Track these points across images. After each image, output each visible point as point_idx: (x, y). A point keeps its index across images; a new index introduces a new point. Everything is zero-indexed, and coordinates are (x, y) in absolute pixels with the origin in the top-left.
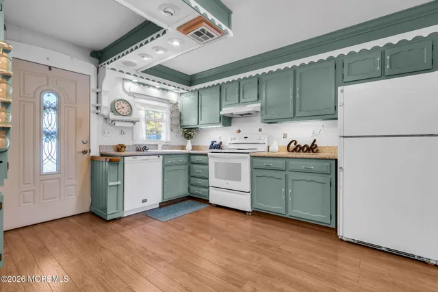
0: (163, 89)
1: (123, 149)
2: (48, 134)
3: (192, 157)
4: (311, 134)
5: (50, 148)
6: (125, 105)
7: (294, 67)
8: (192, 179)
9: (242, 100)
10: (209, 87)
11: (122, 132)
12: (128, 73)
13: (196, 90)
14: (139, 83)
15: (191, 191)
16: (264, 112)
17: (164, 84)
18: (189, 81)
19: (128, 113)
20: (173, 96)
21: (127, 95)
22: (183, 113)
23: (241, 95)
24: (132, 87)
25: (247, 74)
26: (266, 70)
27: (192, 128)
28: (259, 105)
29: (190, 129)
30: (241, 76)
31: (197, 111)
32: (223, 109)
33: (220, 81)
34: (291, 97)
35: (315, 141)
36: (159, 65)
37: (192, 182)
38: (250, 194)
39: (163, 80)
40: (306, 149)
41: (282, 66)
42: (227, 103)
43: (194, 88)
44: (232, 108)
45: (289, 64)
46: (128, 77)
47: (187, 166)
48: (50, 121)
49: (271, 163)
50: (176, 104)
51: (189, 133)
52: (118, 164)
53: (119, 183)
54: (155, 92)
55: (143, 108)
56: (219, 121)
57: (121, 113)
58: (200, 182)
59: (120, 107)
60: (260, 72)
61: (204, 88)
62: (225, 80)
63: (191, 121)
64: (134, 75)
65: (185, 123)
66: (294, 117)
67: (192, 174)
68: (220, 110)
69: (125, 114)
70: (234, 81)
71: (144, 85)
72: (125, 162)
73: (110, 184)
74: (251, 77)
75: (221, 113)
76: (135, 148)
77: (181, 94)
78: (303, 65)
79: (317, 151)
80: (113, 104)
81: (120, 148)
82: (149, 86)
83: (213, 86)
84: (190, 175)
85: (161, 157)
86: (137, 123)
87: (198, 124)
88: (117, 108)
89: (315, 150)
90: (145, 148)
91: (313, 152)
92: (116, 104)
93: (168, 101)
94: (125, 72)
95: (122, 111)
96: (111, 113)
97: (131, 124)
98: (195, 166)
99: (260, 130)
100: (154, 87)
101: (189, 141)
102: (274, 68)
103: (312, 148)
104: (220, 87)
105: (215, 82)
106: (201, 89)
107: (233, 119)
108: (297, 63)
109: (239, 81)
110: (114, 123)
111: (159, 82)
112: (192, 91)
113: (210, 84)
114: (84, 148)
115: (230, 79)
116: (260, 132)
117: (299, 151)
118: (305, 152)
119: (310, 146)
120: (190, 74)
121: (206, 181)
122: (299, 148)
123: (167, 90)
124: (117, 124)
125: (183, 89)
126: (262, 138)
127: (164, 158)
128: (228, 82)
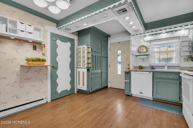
2: (120, 63)
5: (119, 66)
6: (143, 48)
11: (143, 60)
17: (170, 28)
47: (178, 82)
48: (119, 59)
57: (141, 52)
85: (152, 73)
88: (139, 50)
97: (146, 57)
111: (165, 29)
114: (128, 67)
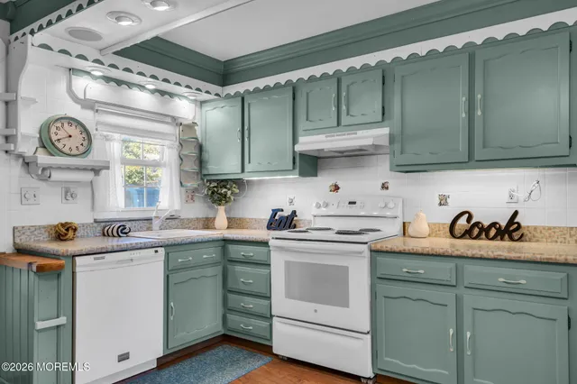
0: (163, 93)
1: (71, 234)
3: (232, 248)
4: (507, 198)
6: (74, 131)
7: (469, 45)
8: (231, 296)
9: (345, 120)
10: (267, 88)
11: (68, 193)
12: (81, 57)
13: (237, 94)
14: (107, 79)
15: (230, 325)
16: (397, 147)
17: (166, 80)
18: (222, 73)
19: (82, 149)
20: (184, 108)
21: (79, 107)
22: (208, 146)
23: (344, 108)
24: (90, 87)
25: (357, 62)
26: (403, 52)
27: (226, 180)
28: (385, 131)
29: (223, 183)
30: (343, 65)
31: (239, 141)
32: (301, 139)
33: (294, 76)
34: (464, 115)
35: (516, 213)
36: (156, 38)
37: (231, 304)
38: (369, 337)
39: (162, 73)
40: (493, 232)
41: (440, 44)
42: (309, 125)
43: (232, 89)
44: (322, 137)
45: (458, 40)
46: (80, 64)
47: (219, 269)
49: (422, 268)
50: (191, 126)
51: (220, 190)
52: (59, 276)
53: (62, 320)
54: (142, 99)
55: (117, 136)
56: (291, 167)
57: (66, 150)
58: (251, 303)
59: (62, 134)
60: (387, 55)
61: (257, 90)
62: (304, 73)
63: (226, 165)
64: (97, 61)
65: (214, 168)
66: (471, 160)
67: (231, 285)
68: (295, 141)
69: (75, 152)
70: (325, 76)
71: (119, 82)
72: (78, 269)
73: (40, 325)
74: (366, 68)
75: (298, 148)
76: (99, 229)
77: (203, 103)
78: (490, 42)
79: (521, 239)
80: (45, 130)
81: (63, 232)
82: (130, 85)
83: (278, 86)
84: (227, 290)
85: (162, 251)
86: (103, 172)
87: (243, 171)
88: (54, 138)
89: (516, 235)
90: (122, 231)
91: (512, 239)
92: (53, 130)
93: (174, 118)
94: (74, 54)
95: (67, 145)
96: (40, 150)
97: (89, 176)
98: (239, 268)
99: (384, 187)
100: (142, 87)
101: (221, 209)
102: (421, 48)
103: (510, 230)
104: (294, 88)
105: (282, 78)
106: (247, 92)
107: (320, 161)
108: (478, 36)
109: (338, 77)
110: (47, 173)
111: (153, 77)
112: (228, 96)
113: (270, 81)
115: (317, 70)
116: (385, 191)
117: (477, 237)
118: (493, 239)
119: (503, 224)
120: (223, 59)
121: (265, 302)
122: (476, 230)
123: (171, 95)
124: (56, 175)
125: (207, 92)
126: (391, 205)
127: (167, 254)
128: (312, 78)
